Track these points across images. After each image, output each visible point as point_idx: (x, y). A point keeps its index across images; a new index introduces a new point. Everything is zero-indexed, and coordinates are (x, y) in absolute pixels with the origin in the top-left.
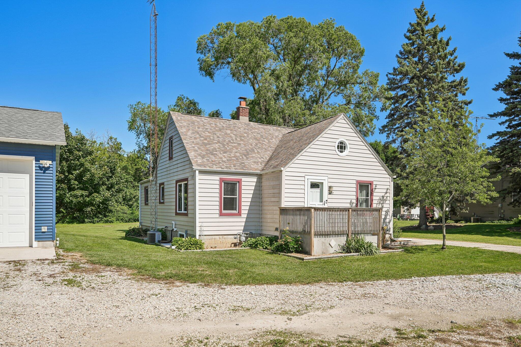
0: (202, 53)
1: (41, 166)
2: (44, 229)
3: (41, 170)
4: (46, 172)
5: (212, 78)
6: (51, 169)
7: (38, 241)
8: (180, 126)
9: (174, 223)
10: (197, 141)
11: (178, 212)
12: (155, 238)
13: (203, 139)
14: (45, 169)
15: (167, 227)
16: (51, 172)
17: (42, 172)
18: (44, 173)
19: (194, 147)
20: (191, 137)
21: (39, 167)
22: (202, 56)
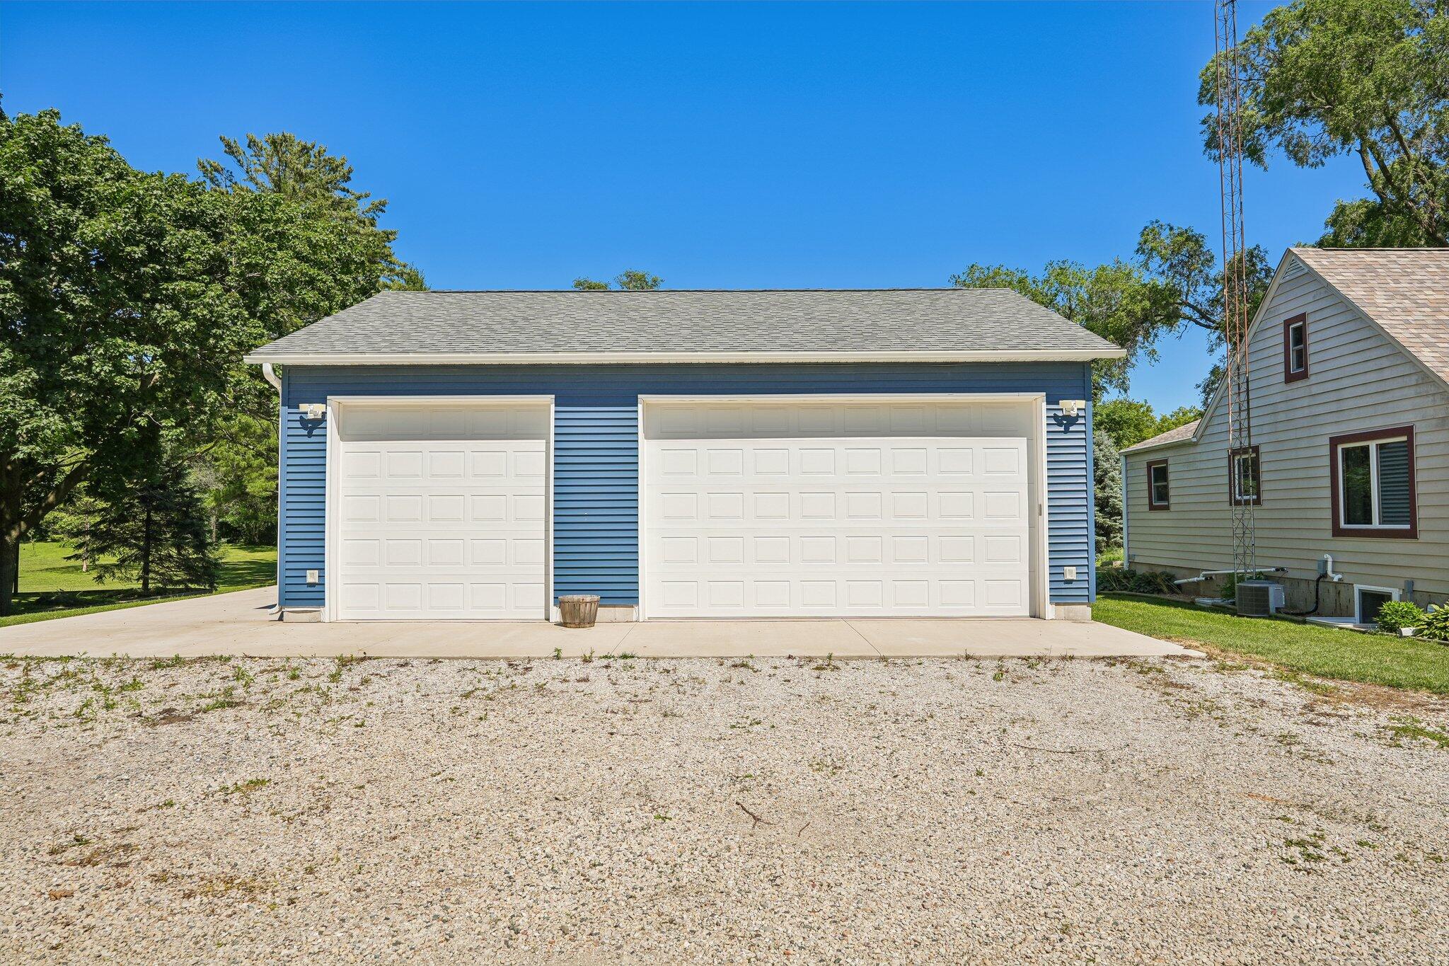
0: (1211, 101)
1: (1060, 414)
2: (1071, 573)
3: (1060, 424)
4: (1072, 429)
5: (1259, 160)
6: (1081, 421)
7: (1057, 604)
8: (1341, 282)
9: (1330, 560)
10: (1416, 318)
11: (1342, 525)
12: (1267, 601)
13: (1428, 310)
14: (1067, 422)
15: (1283, 569)
16: (1083, 428)
17: (1062, 429)
18: (1066, 431)
19: (1418, 336)
20: (1392, 309)
21: (1055, 417)
22: (1213, 110)
